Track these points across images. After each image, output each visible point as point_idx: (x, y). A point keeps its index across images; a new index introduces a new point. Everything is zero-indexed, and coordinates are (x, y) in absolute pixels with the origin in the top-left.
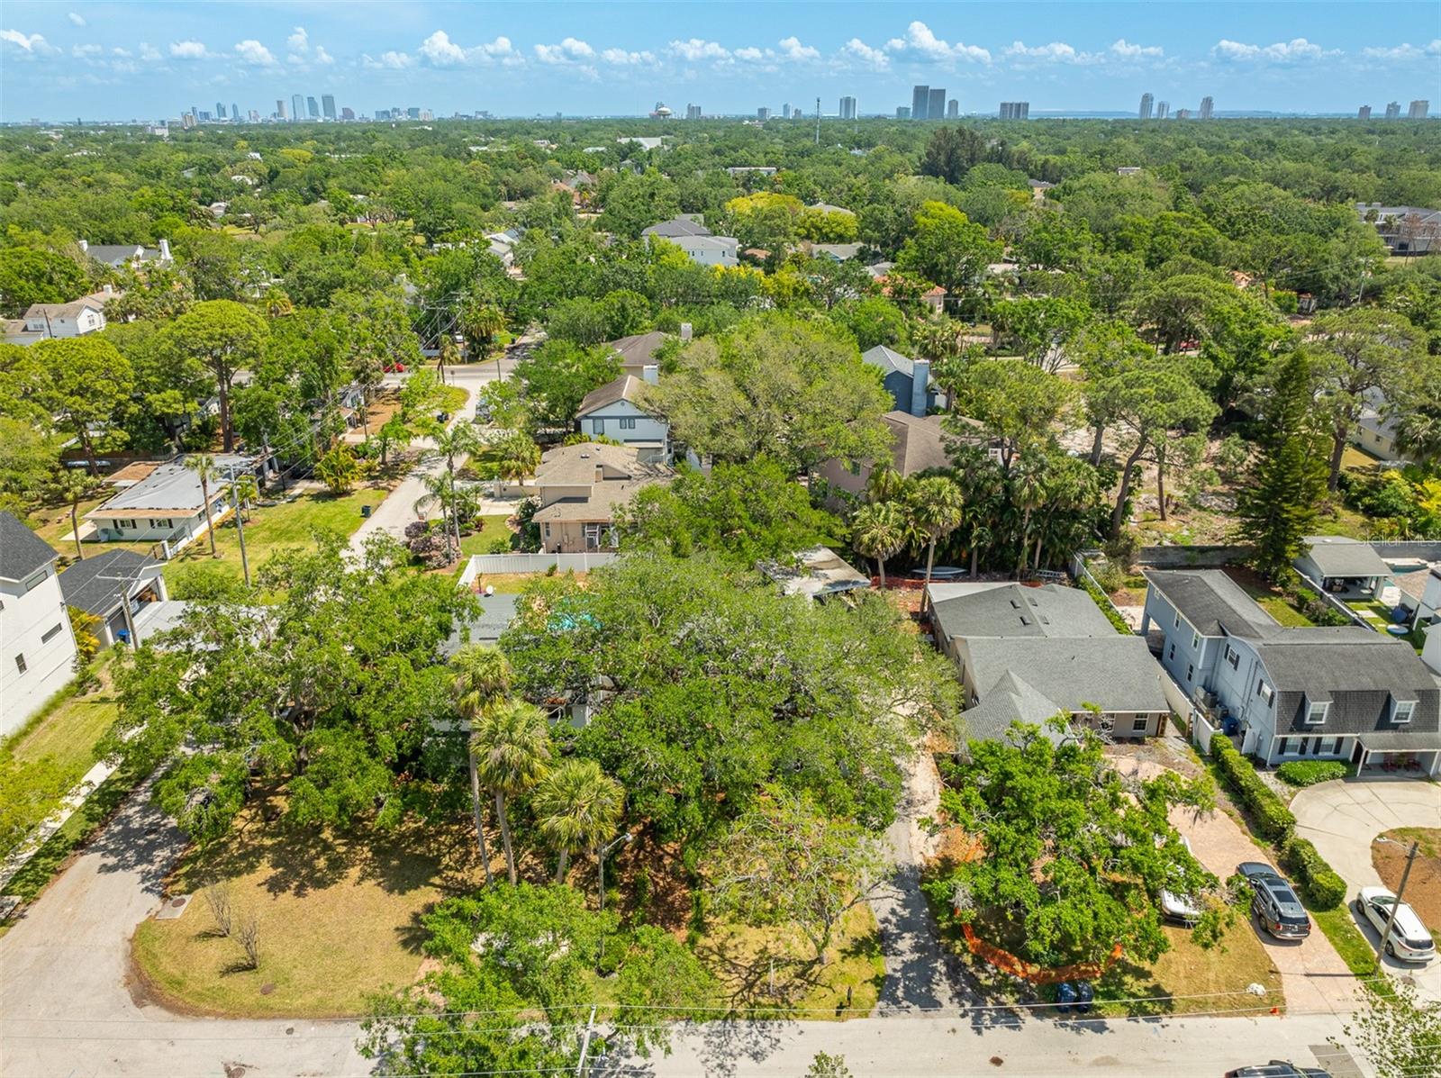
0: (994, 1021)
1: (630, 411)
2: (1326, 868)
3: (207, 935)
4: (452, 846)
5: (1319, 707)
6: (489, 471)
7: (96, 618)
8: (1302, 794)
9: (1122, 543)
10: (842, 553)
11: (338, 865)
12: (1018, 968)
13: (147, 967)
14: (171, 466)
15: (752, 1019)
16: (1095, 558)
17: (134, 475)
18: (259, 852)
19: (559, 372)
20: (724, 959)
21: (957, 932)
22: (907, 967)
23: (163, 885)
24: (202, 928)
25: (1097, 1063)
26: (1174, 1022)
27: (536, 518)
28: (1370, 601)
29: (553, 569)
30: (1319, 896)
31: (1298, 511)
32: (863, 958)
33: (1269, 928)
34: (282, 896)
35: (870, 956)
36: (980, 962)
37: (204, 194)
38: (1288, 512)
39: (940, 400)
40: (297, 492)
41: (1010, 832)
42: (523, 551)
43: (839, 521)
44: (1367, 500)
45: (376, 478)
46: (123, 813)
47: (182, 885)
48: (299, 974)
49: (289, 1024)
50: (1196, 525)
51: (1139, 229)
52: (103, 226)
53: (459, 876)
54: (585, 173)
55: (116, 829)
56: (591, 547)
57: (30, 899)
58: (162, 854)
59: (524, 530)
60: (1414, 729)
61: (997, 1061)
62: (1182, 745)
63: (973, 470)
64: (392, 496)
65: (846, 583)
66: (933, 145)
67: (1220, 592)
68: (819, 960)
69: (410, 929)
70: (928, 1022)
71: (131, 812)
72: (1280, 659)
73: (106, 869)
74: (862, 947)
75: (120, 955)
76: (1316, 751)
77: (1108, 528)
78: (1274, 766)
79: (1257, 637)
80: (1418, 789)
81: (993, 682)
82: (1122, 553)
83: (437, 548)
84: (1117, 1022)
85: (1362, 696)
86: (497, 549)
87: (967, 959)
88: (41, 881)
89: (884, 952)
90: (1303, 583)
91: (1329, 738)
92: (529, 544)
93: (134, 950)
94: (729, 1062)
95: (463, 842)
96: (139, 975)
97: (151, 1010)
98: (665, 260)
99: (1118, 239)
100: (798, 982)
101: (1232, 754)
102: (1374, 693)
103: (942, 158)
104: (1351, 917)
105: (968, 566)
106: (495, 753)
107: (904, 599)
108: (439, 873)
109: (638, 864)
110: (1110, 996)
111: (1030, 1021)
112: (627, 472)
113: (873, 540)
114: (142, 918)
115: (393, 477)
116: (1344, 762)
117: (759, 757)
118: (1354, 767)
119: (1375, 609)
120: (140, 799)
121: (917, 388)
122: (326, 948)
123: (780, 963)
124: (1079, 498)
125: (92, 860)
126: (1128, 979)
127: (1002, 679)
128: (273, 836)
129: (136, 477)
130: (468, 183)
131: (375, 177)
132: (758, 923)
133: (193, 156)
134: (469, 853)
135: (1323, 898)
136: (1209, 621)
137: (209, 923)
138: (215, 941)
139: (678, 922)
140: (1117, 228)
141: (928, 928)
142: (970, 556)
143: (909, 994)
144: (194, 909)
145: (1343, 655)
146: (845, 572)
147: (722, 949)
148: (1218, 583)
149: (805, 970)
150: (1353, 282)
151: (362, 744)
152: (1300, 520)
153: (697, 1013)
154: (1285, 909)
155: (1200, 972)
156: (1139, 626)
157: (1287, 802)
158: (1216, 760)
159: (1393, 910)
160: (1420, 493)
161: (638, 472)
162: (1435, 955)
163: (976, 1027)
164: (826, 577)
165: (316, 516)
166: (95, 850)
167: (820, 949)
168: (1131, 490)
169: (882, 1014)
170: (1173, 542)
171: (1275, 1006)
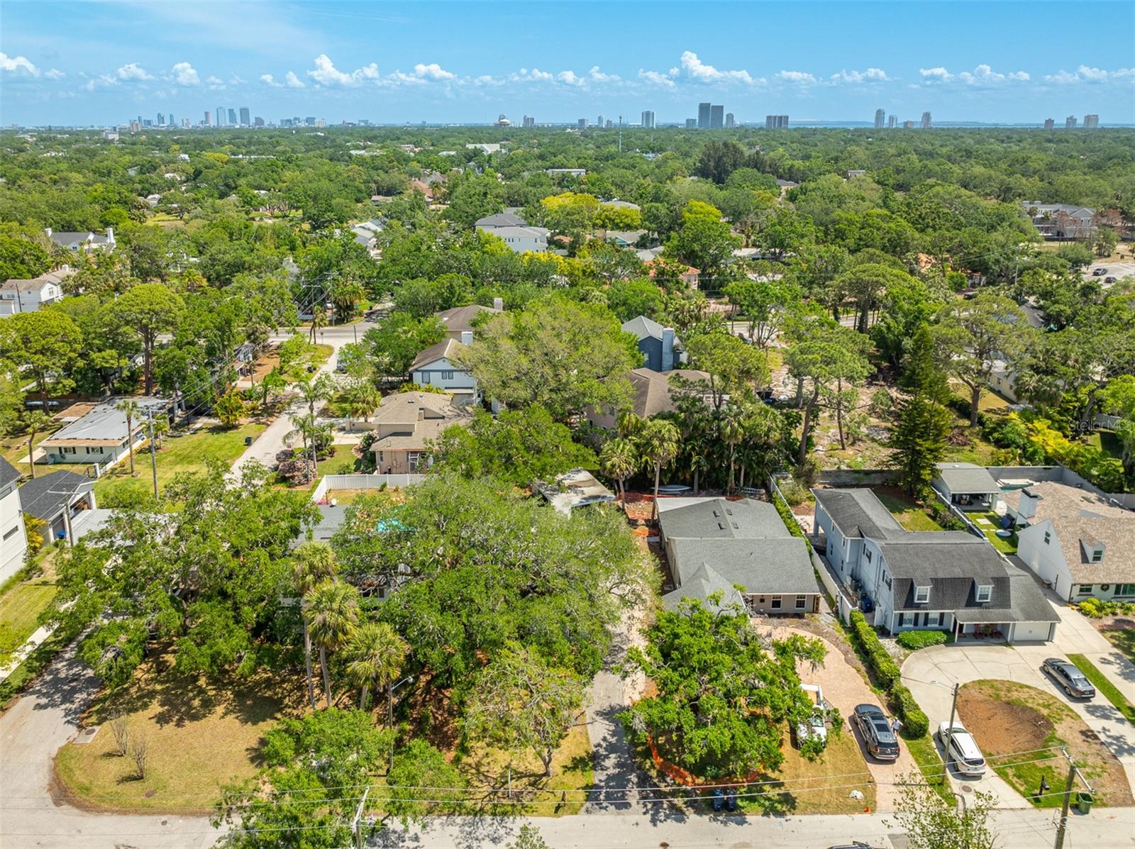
0: (667, 817)
1: (447, 366)
2: (917, 707)
3: (109, 755)
4: (291, 691)
5: (923, 590)
6: (344, 410)
7: (42, 522)
8: (913, 655)
9: (807, 467)
10: (597, 475)
11: (208, 704)
12: (689, 779)
13: (64, 778)
14: (106, 406)
15: (494, 814)
16: (785, 479)
17: (76, 413)
18: (152, 695)
19: (398, 337)
20: (478, 772)
21: (647, 754)
22: (610, 778)
23: (80, 719)
24: (106, 750)
25: (735, 846)
26: (794, 819)
27: (374, 448)
28: (987, 511)
29: (384, 486)
30: (911, 728)
31: (928, 444)
32: (579, 772)
33: (875, 752)
34: (166, 727)
35: (584, 771)
36: (662, 775)
37: (143, 189)
38: (921, 445)
39: (684, 357)
40: (198, 426)
41: (676, 676)
42: (363, 472)
43: (591, 452)
44: (996, 435)
45: (258, 415)
46: (54, 667)
47: (94, 719)
48: (173, 783)
49: (164, 818)
50: (868, 453)
51: (851, 223)
52: (64, 215)
53: (295, 712)
54: (438, 173)
55: (48, 678)
56: (413, 469)
58: (80, 697)
59: (364, 457)
60: (993, 607)
61: (664, 844)
62: (831, 619)
63: (691, 413)
64: (270, 430)
65: (596, 497)
66: (704, 154)
67: (862, 505)
68: (546, 774)
69: (256, 750)
70: (619, 818)
71: (59, 666)
72: (897, 555)
73: (39, 707)
74: (578, 764)
75: (46, 770)
76: (926, 623)
77: (796, 454)
78: (896, 635)
79: (882, 537)
80: (998, 652)
81: (692, 571)
82: (806, 477)
83: (299, 470)
84: (755, 818)
85: (954, 582)
86: (344, 471)
87: (653, 773)
89: (594, 768)
90: (937, 498)
91: (934, 614)
92: (367, 467)
93: (56, 766)
94: (474, 844)
95: (300, 688)
96: (59, 783)
97: (66, 808)
98: (488, 248)
99: (835, 230)
100: (530, 789)
101: (863, 626)
102: (963, 580)
103: (712, 164)
104: (934, 744)
106: (319, 618)
107: (640, 510)
108: (280, 710)
109: (424, 704)
110: (752, 800)
111: (692, 817)
112: (442, 413)
113: (613, 466)
114: (63, 743)
115: (271, 415)
116: (946, 632)
117: (506, 624)
118: (953, 636)
119: (989, 518)
120: (67, 656)
121: (666, 349)
122: (194, 764)
123: (519, 775)
124: (767, 435)
125: (29, 700)
126: (767, 788)
127: (699, 568)
128: (162, 683)
129: (77, 415)
130: (347, 182)
131: (275, 176)
132: (505, 747)
133: (136, 158)
134: (303, 696)
135: (914, 731)
136: (852, 526)
137: (112, 746)
138: (115, 759)
139: (449, 746)
140: (834, 222)
141: (628, 751)
142: (692, 477)
144: (102, 736)
145: (942, 552)
146: (598, 489)
147: (479, 765)
148: (866, 501)
149: (536, 781)
150: (1011, 265)
151: (230, 613)
152: (931, 451)
153: (455, 809)
154: (883, 737)
155: (819, 783)
156: (811, 531)
157: (901, 662)
158: (853, 630)
159: (959, 737)
160: (1031, 430)
161: (449, 413)
162: (987, 770)
163: (654, 821)
164: (583, 492)
165: (211, 445)
166: (32, 693)
167: (547, 764)
168: (812, 428)
169: (587, 811)
170: (848, 466)
171: (868, 807)
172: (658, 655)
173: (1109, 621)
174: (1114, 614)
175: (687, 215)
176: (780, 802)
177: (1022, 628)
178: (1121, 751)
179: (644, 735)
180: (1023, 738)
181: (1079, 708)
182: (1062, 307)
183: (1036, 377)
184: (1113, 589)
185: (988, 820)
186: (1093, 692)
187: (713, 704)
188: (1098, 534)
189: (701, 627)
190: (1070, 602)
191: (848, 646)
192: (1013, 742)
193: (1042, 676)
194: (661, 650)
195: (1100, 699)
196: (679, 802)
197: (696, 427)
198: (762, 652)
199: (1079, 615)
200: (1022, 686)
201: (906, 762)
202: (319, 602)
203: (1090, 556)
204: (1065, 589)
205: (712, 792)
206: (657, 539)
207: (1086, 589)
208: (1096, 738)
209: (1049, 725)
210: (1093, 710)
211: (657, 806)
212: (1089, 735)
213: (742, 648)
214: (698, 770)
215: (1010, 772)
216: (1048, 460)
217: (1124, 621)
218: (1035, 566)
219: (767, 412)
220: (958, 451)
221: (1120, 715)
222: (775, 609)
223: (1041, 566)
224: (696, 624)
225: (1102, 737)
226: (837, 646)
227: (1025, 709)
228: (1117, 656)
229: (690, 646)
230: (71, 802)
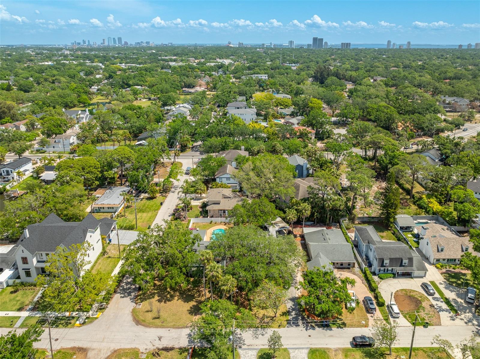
0: (310, 329)
1: (228, 176)
2: (382, 297)
3: (148, 311)
4: (196, 292)
5: (387, 262)
6: (192, 190)
7: (105, 237)
8: (383, 281)
9: (353, 216)
10: (284, 219)
11: (172, 297)
12: (316, 318)
13: (137, 318)
14: (109, 190)
15: (262, 328)
16: (345, 220)
18: (154, 294)
19: (210, 165)
20: (256, 316)
21: (304, 311)
22: (293, 318)
23: (135, 300)
24: (146, 310)
25: (329, 336)
26: (345, 329)
27: (206, 208)
28: (411, 232)
29: (212, 221)
30: (380, 304)
31: (392, 211)
32: (284, 316)
33: (369, 310)
34: (161, 303)
35: (286, 316)
36: (308, 317)
37: (89, 84)
38: (390, 211)
39: (311, 172)
40: (142, 197)
41: (313, 290)
42: (204, 217)
43: (282, 212)
45: (162, 193)
46: (122, 285)
47: (139, 301)
48: (168, 319)
49: (169, 329)
50: (374, 209)
53: (199, 299)
55: (122, 288)
56: (221, 216)
57: (108, 304)
58: (133, 294)
59: (203, 210)
60: (408, 266)
61: (310, 336)
62: (358, 269)
63: (315, 199)
64: (167, 198)
65: (284, 227)
66: (316, 70)
67: (370, 232)
68: (275, 316)
69: (190, 310)
70: (297, 329)
71: (123, 284)
72: (379, 250)
73: (121, 297)
74: (284, 314)
75: (130, 315)
76: (387, 271)
77: (349, 210)
78: (378, 275)
79: (375, 244)
80: (408, 280)
81: (316, 254)
82: (352, 220)
83: (182, 216)
84: (334, 329)
85: (396, 259)
86: (197, 217)
87: (306, 316)
88: (109, 300)
89: (289, 315)
90: (395, 227)
91: (390, 268)
92: (205, 215)
93: (133, 314)
94: (257, 336)
95: (199, 291)
96: (135, 319)
97: (140, 326)
98: (236, 122)
99: (367, 111)
100: (271, 321)
101: (368, 272)
102: (399, 258)
103: (319, 75)
104: (386, 308)
105: (314, 222)
106: (211, 273)
107: (297, 231)
108: (194, 298)
109: (237, 296)
110: (334, 324)
111: (317, 328)
112: (230, 196)
113: (290, 218)
114: (133, 308)
115: (166, 193)
116: (394, 274)
117: (263, 274)
118: (395, 275)
119: (412, 234)
120: (124, 281)
121: (304, 169)
122: (173, 314)
123: (268, 317)
124: (339, 207)
125: (117, 296)
126: (338, 320)
127: (318, 254)
128: (156, 290)
130: (173, 82)
132: (263, 309)
134: (200, 294)
135: (381, 304)
136: (366, 240)
137: (148, 309)
138: (149, 312)
139: (246, 308)
140: (367, 108)
141: (298, 310)
142: (315, 219)
143: (293, 323)
144: (144, 305)
145: (393, 249)
146: (284, 224)
147: (255, 314)
148: (370, 229)
149: (272, 318)
151: (179, 270)
152: (393, 212)
153: (250, 327)
154: (371, 306)
155: (353, 319)
156: (353, 239)
157: (379, 283)
158: (365, 273)
159: (393, 307)
160: (429, 202)
161: (232, 196)
162: (401, 316)
163: (306, 330)
164: (279, 226)
165: (148, 205)
166: (118, 293)
167: (275, 314)
168: (355, 203)
169: (288, 327)
170: (367, 214)
171: (366, 326)
173: (444, 270)
174: (446, 268)
175: (310, 104)
176: (342, 325)
177: (416, 273)
178: (440, 311)
179: (304, 307)
180: (412, 307)
181: (430, 298)
182: (447, 151)
183: (432, 183)
184: (446, 260)
185: (396, 329)
186: (435, 293)
187: (324, 298)
188: (443, 243)
189: (320, 276)
190: (433, 264)
191: (363, 278)
192: (409, 307)
193: (421, 288)
194: (308, 282)
195: (437, 295)
196: (313, 324)
197: (316, 204)
198: (337, 282)
199: (435, 268)
200: (414, 291)
201: (378, 313)
202: (211, 269)
203: (440, 250)
204: (432, 260)
205: (323, 322)
206: (303, 242)
207: (438, 260)
208: (434, 307)
209: (421, 303)
210: (434, 299)
211: (307, 326)
212: (432, 306)
213: (331, 281)
214: (319, 316)
215: (407, 316)
216: (434, 213)
217: (448, 270)
218: (424, 252)
219: (340, 199)
220: (405, 209)
221: (442, 300)
222: (341, 267)
223: (426, 252)
224: (318, 275)
225: (436, 307)
226: (360, 278)
227: (414, 298)
228: (445, 282)
229: (317, 281)
230: (140, 324)
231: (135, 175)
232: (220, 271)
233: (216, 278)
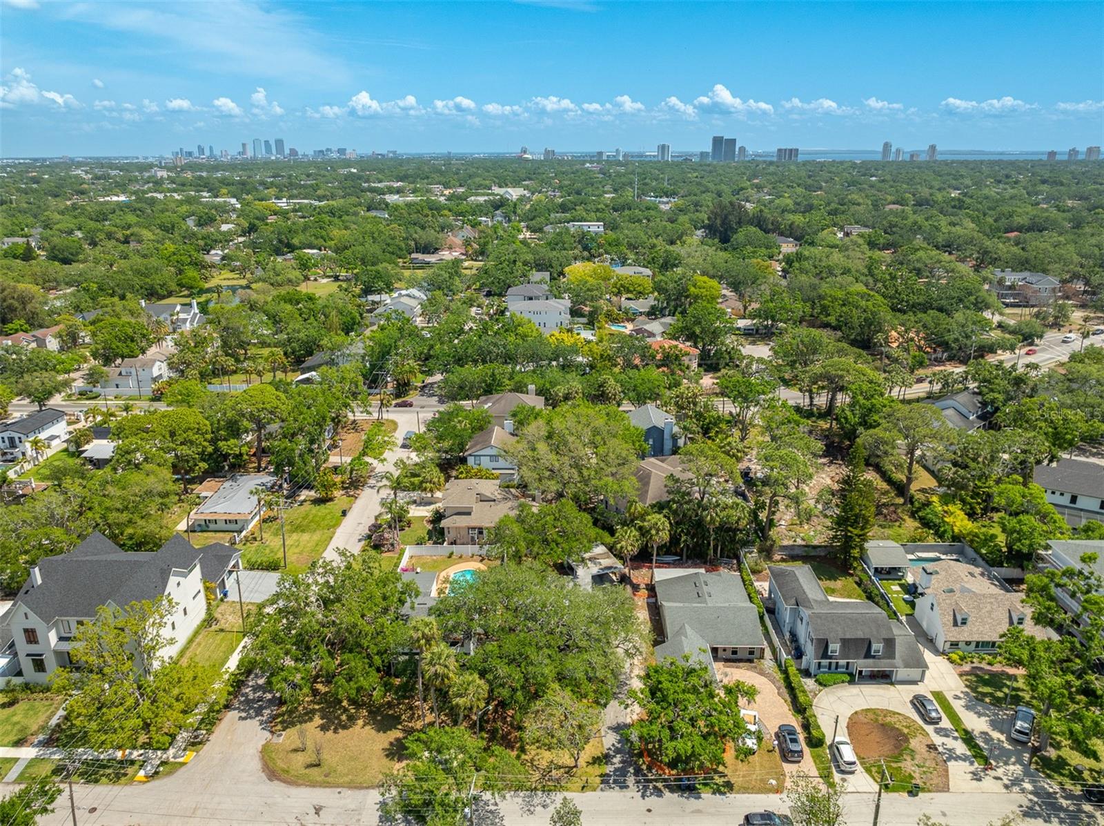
0: (652, 794)
1: (494, 452)
2: (819, 727)
3: (296, 750)
4: (405, 710)
5: (835, 647)
6: (413, 484)
7: (213, 585)
8: (825, 690)
9: (769, 543)
10: (611, 549)
11: (352, 719)
13: (270, 765)
14: (230, 483)
15: (544, 791)
16: (751, 553)
17: (210, 488)
18: (313, 712)
19: (455, 427)
20: (533, 765)
21: (640, 755)
22: (616, 770)
23: (270, 727)
24: (293, 747)
25: (693, 812)
26: (731, 796)
27: (444, 523)
28: (900, 580)
29: (452, 553)
30: (814, 741)
32: (596, 765)
33: (789, 755)
34: (327, 733)
35: (600, 765)
36: (649, 769)
37: (206, 244)
38: (852, 532)
39: (681, 442)
40: (302, 498)
41: (658, 708)
42: (435, 543)
43: (608, 534)
44: (920, 514)
45: (346, 488)
46: (244, 691)
47: (279, 727)
48: (340, 768)
49: (339, 790)
50: (818, 528)
51: (835, 299)
52: (147, 280)
53: (410, 725)
54: (469, 227)
55: (242, 699)
56: (473, 542)
57: (209, 732)
58: (267, 712)
59: (434, 528)
60: (883, 658)
61: (649, 811)
62: (772, 664)
63: (682, 505)
64: (358, 501)
65: (610, 568)
66: (712, 212)
67: (801, 580)
68: (576, 766)
69: (388, 749)
70: (622, 794)
71: (247, 690)
72: (819, 621)
73: (241, 718)
74: (596, 761)
75: (258, 758)
76: (837, 668)
77: (762, 530)
78: (815, 676)
79: (811, 607)
80: (884, 689)
81: (677, 628)
82: (767, 552)
83: (387, 540)
84: (706, 795)
85: (856, 641)
86: (420, 543)
87: (644, 767)
88: (213, 724)
89: (606, 763)
90: (864, 570)
91: (842, 662)
92: (438, 539)
93: (263, 757)
94: (532, 809)
95: (411, 708)
96: (268, 768)
97: (276, 782)
98: (521, 330)
99: (821, 305)
100: (566, 776)
101: (792, 670)
102: (863, 640)
103: (718, 222)
104: (828, 751)
105: (681, 555)
106: (433, 669)
107: (640, 576)
108: (400, 723)
109: (494, 721)
110: (706, 785)
111: (667, 794)
112: (494, 498)
113: (622, 547)
114: (264, 742)
115: (356, 488)
116: (851, 675)
118: (855, 678)
119: (900, 585)
120: (250, 684)
121: (667, 436)
122: (351, 757)
123: (559, 767)
124: (737, 522)
125: (232, 715)
126: (716, 777)
127: (681, 628)
128: (319, 704)
129: (211, 491)
130: (389, 241)
131: (324, 233)
132: (549, 749)
133: (193, 208)
134: (414, 714)
135: (815, 742)
136: (791, 598)
137: (298, 744)
138: (300, 753)
139: (512, 748)
140: (821, 297)
141: (628, 753)
142: (682, 550)
143: (615, 782)
144: (287, 738)
145: (851, 619)
146: (610, 561)
147: (532, 760)
148: (803, 574)
149: (569, 770)
150: (968, 343)
151: (366, 661)
152: (859, 536)
153: (519, 788)
154: (793, 747)
155: (750, 775)
156: (766, 595)
157: (816, 695)
158: (785, 672)
159: (842, 747)
160: (946, 512)
161: (499, 497)
162: (859, 768)
163: (643, 797)
164: (600, 564)
165: (315, 516)
166: (235, 709)
167: (576, 761)
168: (774, 513)
169: (602, 790)
170: (803, 539)
171: (778, 790)
172: (648, 694)
173: (967, 667)
174: (972, 662)
175: (692, 289)
176: (723, 786)
177: (902, 673)
178: (950, 758)
179: (637, 744)
180: (887, 748)
181: (930, 729)
182: (996, 395)
183: (954, 469)
184: (973, 645)
185: (841, 799)
186: (940, 719)
187: (683, 726)
188: (965, 607)
189: (677, 677)
190: (943, 653)
191: (782, 683)
192: (879, 751)
193: (910, 706)
194: (650, 690)
195: (946, 723)
196: (660, 785)
197: (685, 515)
198: (717, 691)
199: (947, 662)
200: (895, 713)
201: (808, 764)
202: (432, 659)
203: (959, 621)
204: (940, 645)
205: (681, 780)
206: (653, 600)
207: (955, 645)
208: (936, 749)
209: (907, 740)
210: (938, 731)
211: (646, 788)
212: (932, 747)
213: (702, 690)
214: (673, 764)
215: (874, 769)
216: (956, 538)
217: (977, 668)
218: (924, 625)
219: (737, 505)
220: (889, 527)
221: (956, 734)
222: (734, 657)
223: (928, 625)
224: (673, 674)
225: (940, 749)
226: (774, 683)
227: (893, 729)
228: (966, 694)
229: (668, 689)
230: (278, 779)
231: (285, 449)
232: (452, 663)
233: (443, 680)
